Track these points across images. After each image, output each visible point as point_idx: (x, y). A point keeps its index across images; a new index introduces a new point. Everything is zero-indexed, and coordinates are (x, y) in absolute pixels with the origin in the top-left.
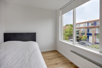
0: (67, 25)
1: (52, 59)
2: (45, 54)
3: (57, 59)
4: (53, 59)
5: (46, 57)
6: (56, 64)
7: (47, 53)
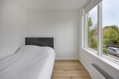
0: (107, 27)
1: (68, 71)
2: (63, 62)
3: (75, 72)
4: (70, 70)
5: (62, 66)
6: (71, 78)
7: (66, 62)
